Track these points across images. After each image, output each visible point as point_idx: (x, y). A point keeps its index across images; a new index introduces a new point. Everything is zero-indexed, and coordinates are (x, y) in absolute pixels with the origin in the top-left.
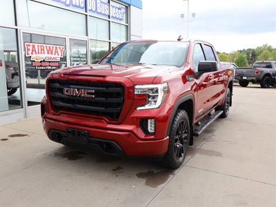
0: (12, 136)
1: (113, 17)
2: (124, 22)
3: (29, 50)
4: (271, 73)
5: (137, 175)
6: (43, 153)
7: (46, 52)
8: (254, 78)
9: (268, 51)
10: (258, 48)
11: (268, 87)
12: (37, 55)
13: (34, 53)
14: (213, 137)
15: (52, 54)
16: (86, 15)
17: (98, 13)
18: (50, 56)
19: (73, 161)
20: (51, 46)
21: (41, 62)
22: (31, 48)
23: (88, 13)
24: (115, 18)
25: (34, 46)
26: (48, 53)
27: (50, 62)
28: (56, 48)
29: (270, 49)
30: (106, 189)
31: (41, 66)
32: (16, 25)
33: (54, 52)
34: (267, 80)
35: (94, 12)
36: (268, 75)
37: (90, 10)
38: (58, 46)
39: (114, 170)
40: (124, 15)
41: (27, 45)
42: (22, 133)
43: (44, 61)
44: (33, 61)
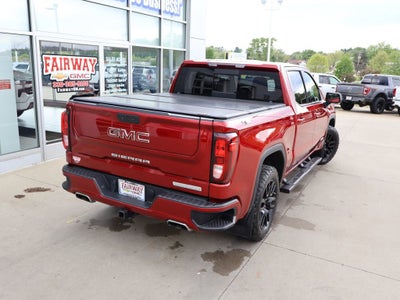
0: (30, 191)
1: (165, 12)
2: (180, 19)
3: (48, 65)
4: (386, 92)
5: (202, 256)
6: (75, 219)
7: (71, 66)
8: (362, 100)
9: (385, 52)
10: (372, 47)
11: (382, 113)
12: (60, 71)
13: (55, 68)
14: (302, 198)
15: (79, 69)
16: (128, 11)
17: (145, 7)
18: (77, 72)
19: (117, 233)
20: (79, 58)
21: (64, 82)
22: (50, 62)
23: (131, 9)
24: (169, 13)
25: (54, 59)
26: (74, 68)
27: (76, 81)
28: (86, 60)
29: (388, 50)
30: (164, 276)
31: (65, 87)
32: (30, 30)
33: (82, 67)
34: (381, 103)
35: (139, 5)
36: (382, 95)
37: (133, 3)
38: (88, 58)
39: (172, 248)
40: (182, 8)
41: (46, 58)
42: (42, 186)
43: (69, 80)
44: (53, 81)
